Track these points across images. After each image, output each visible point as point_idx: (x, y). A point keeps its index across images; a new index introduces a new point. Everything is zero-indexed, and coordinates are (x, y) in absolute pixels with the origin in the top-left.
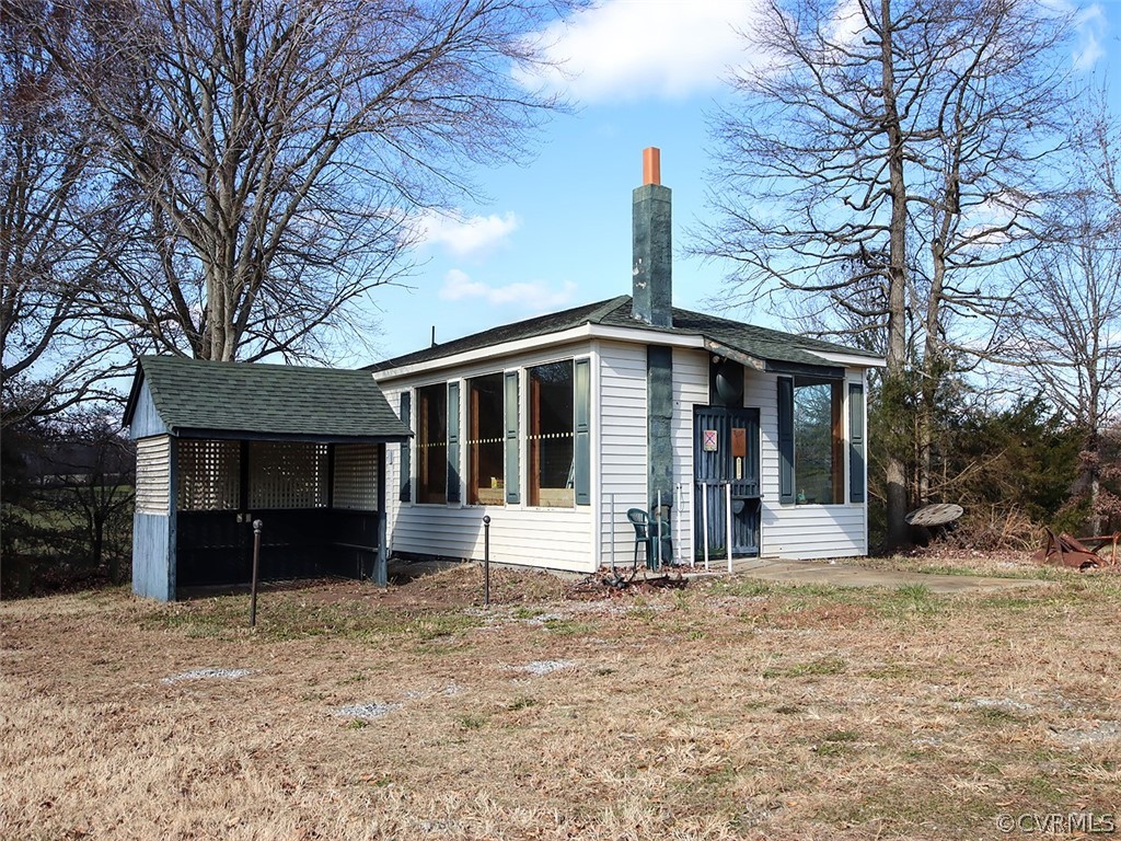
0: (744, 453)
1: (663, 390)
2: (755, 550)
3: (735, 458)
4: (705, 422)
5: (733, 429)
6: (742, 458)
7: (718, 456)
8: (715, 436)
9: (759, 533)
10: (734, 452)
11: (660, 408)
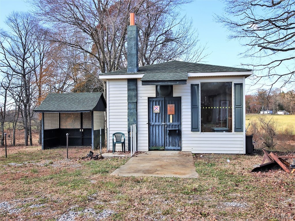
0: (174, 113)
1: (133, 93)
2: (179, 148)
3: (169, 115)
4: (154, 103)
5: (168, 105)
6: (173, 115)
7: (160, 115)
8: (159, 108)
9: (181, 142)
10: (168, 113)
11: (131, 99)
